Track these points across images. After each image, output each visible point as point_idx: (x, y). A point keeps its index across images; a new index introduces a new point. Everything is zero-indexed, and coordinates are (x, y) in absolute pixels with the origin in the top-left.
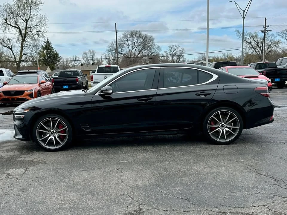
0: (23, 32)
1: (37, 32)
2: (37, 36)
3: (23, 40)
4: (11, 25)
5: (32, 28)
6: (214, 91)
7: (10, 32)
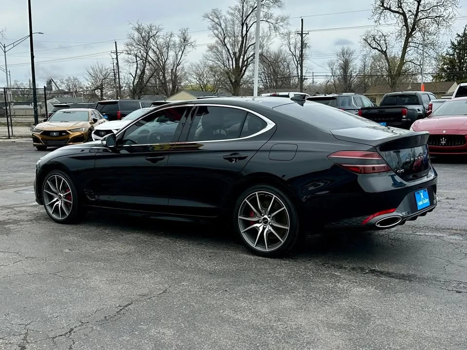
0: (410, 21)
1: (436, 17)
2: (435, 25)
3: (409, 35)
4: (389, 9)
5: (428, 11)
6: (252, 154)
7: (387, 23)
